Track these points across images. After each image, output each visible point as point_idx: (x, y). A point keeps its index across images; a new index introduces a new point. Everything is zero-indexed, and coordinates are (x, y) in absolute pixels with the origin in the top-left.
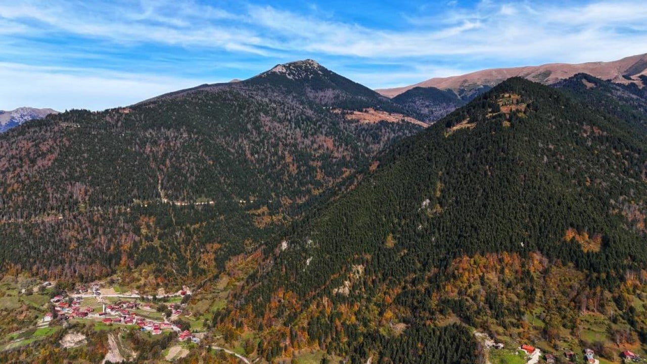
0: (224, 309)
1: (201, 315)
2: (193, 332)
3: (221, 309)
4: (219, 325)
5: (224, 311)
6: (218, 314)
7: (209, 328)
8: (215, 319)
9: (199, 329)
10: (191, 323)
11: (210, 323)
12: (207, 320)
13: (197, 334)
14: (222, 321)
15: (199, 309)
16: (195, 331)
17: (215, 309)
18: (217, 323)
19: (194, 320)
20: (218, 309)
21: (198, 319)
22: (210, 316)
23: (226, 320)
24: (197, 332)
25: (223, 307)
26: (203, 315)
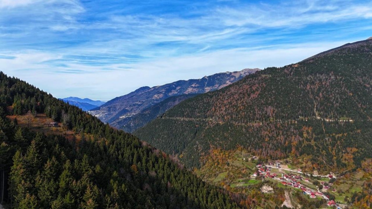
0: (360, 192)
1: (343, 193)
2: (337, 202)
3: (358, 192)
4: (356, 202)
5: (360, 194)
6: (355, 195)
7: (349, 202)
8: (353, 198)
9: (341, 202)
10: (336, 196)
11: (349, 199)
12: (347, 197)
13: (340, 205)
14: (359, 200)
15: (341, 188)
16: (339, 202)
17: (353, 191)
18: (355, 201)
19: (338, 195)
20: (356, 192)
21: (341, 195)
22: (350, 195)
23: (362, 200)
24: (340, 203)
25: (359, 191)
26: (344, 193)
